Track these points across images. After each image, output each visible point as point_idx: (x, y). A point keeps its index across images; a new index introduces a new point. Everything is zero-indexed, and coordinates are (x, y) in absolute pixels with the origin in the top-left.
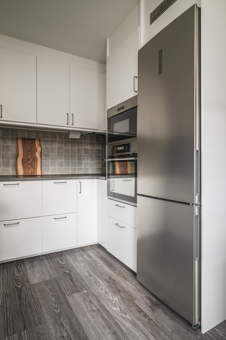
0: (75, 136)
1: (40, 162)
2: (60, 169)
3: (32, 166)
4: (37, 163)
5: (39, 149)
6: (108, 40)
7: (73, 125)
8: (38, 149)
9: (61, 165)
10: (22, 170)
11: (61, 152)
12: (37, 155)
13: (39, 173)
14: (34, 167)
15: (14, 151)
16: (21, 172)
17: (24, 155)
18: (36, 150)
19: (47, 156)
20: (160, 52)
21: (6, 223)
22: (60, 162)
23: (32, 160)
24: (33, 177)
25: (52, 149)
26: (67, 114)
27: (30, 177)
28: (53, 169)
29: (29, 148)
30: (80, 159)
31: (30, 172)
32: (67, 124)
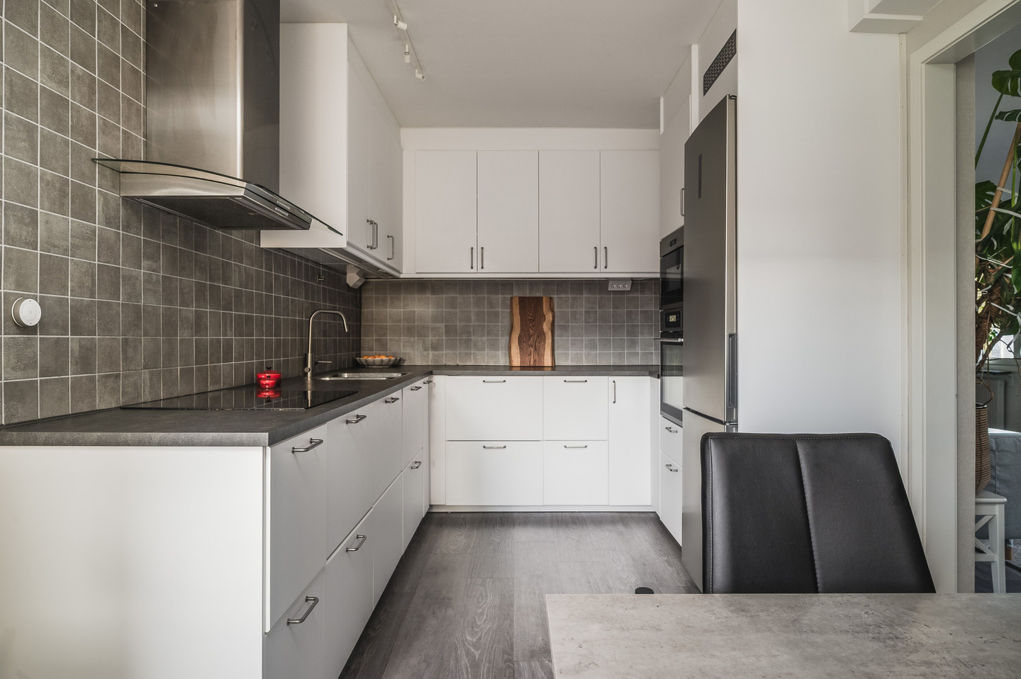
0: (621, 286)
1: (550, 341)
2: (589, 354)
3: (536, 349)
4: (545, 342)
5: (549, 317)
6: (662, 100)
7: (606, 267)
8: (546, 316)
9: (592, 346)
10: (519, 356)
11: (592, 320)
12: (546, 327)
13: (547, 361)
14: (539, 352)
15: (507, 323)
16: (517, 361)
17: (522, 329)
18: (543, 318)
19: (564, 328)
20: (700, 158)
21: (487, 444)
22: (590, 340)
23: (535, 337)
24: (537, 369)
25: (574, 314)
26: (595, 248)
27: (532, 368)
28: (577, 354)
29: (531, 315)
30: (632, 332)
31: (532, 360)
32: (595, 267)
